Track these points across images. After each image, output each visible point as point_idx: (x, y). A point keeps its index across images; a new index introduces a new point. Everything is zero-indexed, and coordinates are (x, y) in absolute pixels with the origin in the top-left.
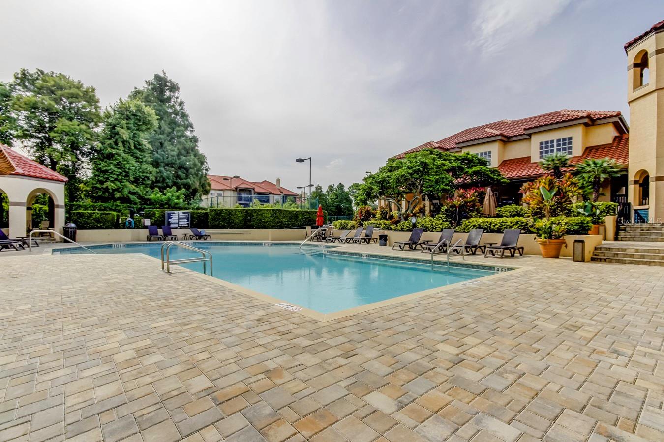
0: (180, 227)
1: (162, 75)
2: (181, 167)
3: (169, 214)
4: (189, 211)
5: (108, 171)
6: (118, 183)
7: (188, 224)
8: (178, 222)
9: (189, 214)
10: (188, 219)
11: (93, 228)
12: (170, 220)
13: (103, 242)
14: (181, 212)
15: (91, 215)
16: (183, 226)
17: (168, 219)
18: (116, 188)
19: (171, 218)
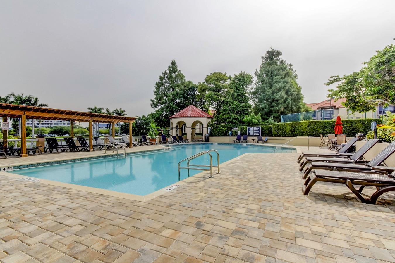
0: (255, 135)
1: (270, 50)
2: (274, 100)
3: (249, 129)
4: (260, 126)
5: (225, 109)
6: (229, 115)
7: (259, 134)
8: (254, 132)
9: (259, 128)
10: (259, 131)
11: (217, 136)
12: (249, 132)
13: (225, 142)
14: (255, 127)
15: (216, 130)
16: (256, 135)
17: (248, 131)
18: (228, 117)
19: (250, 130)
